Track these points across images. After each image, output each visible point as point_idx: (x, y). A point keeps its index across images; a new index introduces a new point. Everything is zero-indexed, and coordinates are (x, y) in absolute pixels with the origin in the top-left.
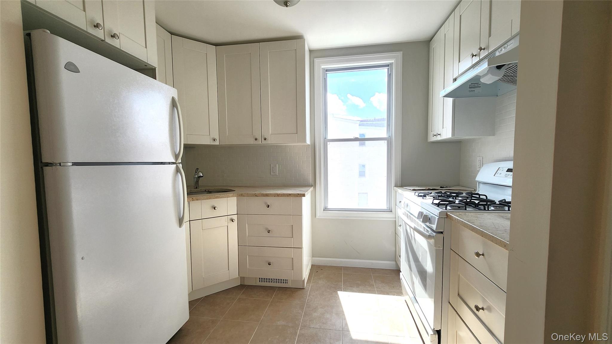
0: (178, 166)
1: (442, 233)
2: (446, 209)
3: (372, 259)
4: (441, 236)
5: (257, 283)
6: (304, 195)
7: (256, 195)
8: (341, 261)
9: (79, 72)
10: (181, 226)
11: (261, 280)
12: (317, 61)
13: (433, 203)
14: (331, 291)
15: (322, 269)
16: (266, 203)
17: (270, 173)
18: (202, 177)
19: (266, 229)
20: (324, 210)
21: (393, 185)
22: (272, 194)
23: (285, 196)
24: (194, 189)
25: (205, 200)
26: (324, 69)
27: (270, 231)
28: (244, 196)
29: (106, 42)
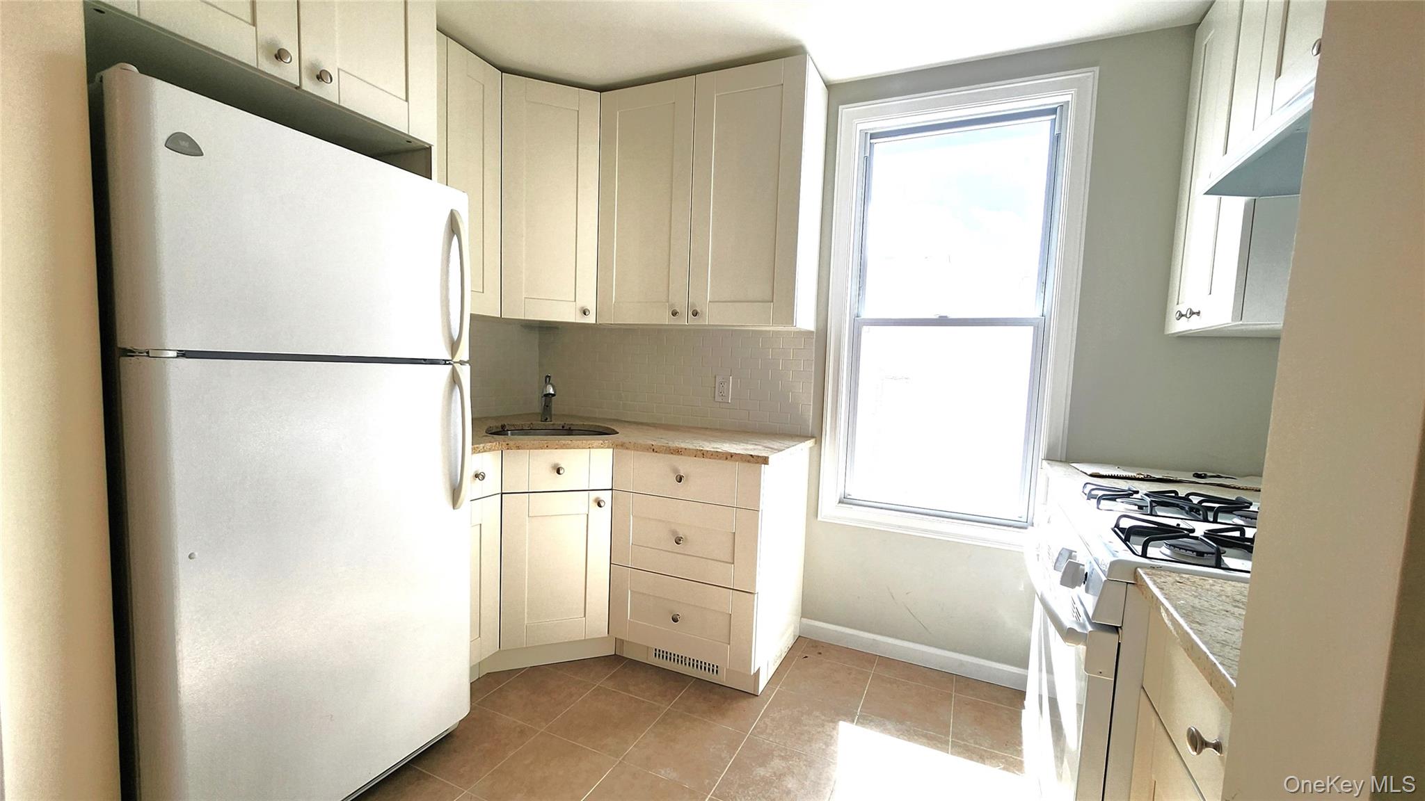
0: (456, 371)
1: (1116, 629)
2: (1144, 555)
3: (961, 652)
4: (1112, 638)
5: (649, 658)
6: (765, 460)
7: (653, 450)
8: (874, 640)
9: (202, 155)
10: (456, 504)
11: (659, 653)
12: (845, 111)
13: (1117, 526)
14: (823, 718)
15: (820, 653)
16: (675, 470)
17: (713, 396)
18: (553, 395)
19: (674, 532)
20: (839, 502)
21: (1042, 455)
22: (690, 449)
23: (720, 459)
24: (542, 421)
25: (536, 449)
26: (864, 133)
27: (680, 540)
28: (627, 448)
29: (303, 90)
